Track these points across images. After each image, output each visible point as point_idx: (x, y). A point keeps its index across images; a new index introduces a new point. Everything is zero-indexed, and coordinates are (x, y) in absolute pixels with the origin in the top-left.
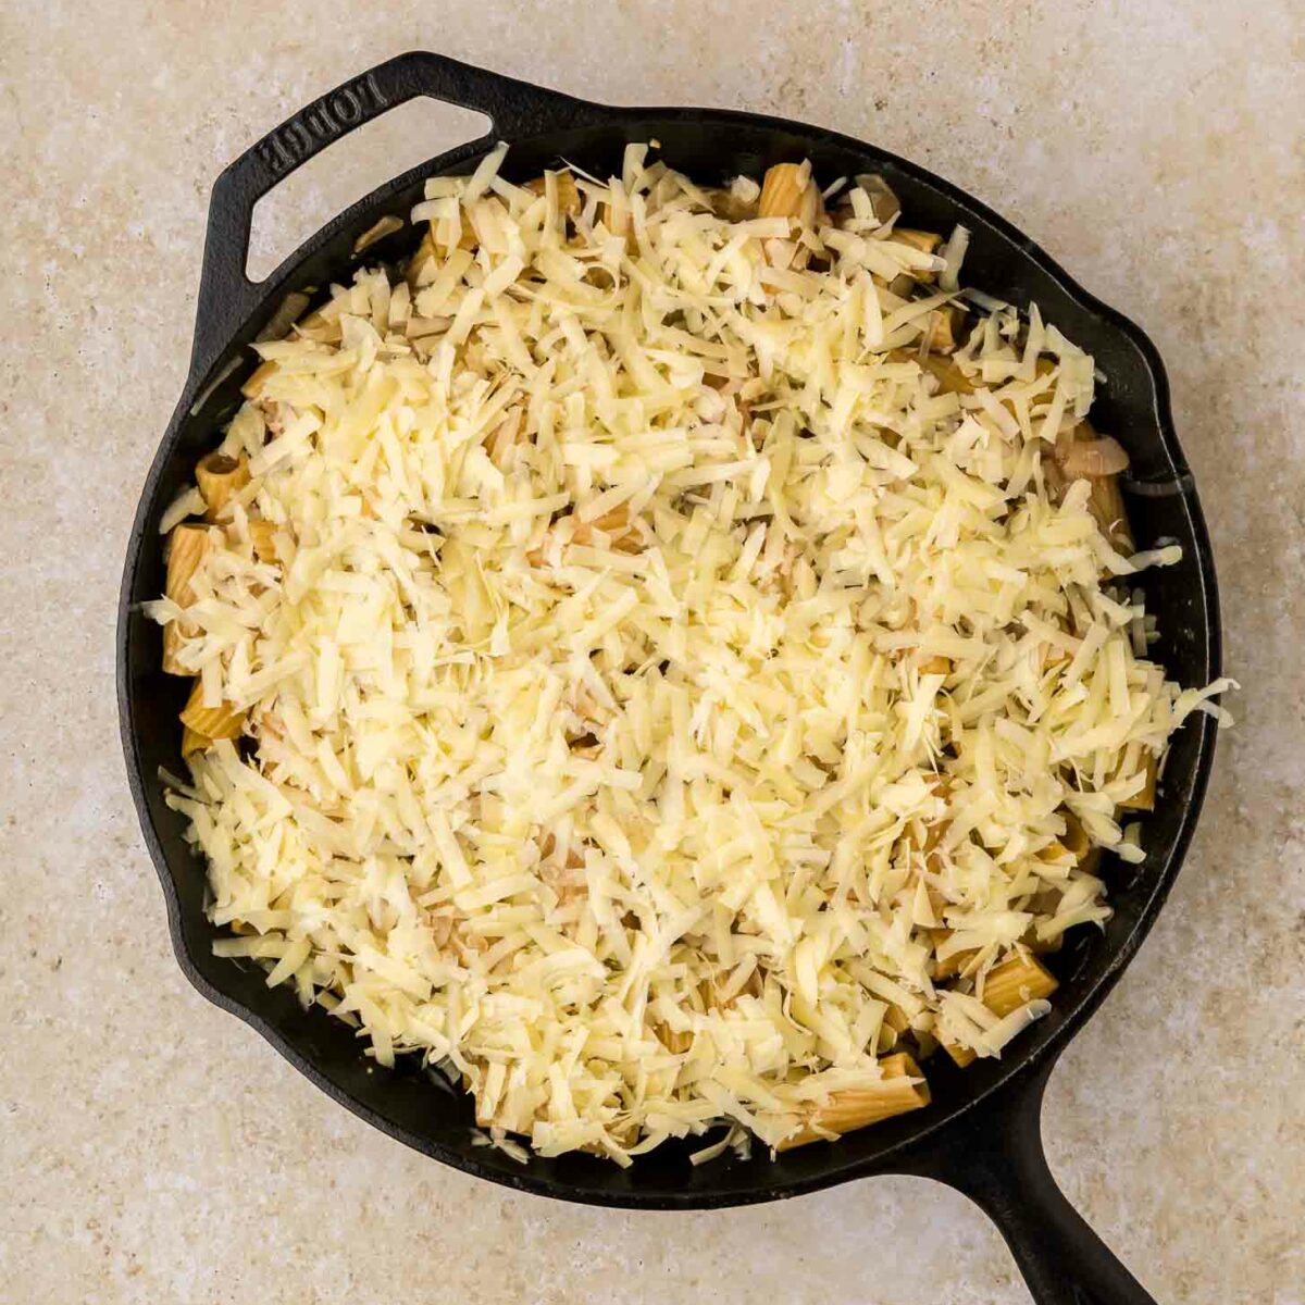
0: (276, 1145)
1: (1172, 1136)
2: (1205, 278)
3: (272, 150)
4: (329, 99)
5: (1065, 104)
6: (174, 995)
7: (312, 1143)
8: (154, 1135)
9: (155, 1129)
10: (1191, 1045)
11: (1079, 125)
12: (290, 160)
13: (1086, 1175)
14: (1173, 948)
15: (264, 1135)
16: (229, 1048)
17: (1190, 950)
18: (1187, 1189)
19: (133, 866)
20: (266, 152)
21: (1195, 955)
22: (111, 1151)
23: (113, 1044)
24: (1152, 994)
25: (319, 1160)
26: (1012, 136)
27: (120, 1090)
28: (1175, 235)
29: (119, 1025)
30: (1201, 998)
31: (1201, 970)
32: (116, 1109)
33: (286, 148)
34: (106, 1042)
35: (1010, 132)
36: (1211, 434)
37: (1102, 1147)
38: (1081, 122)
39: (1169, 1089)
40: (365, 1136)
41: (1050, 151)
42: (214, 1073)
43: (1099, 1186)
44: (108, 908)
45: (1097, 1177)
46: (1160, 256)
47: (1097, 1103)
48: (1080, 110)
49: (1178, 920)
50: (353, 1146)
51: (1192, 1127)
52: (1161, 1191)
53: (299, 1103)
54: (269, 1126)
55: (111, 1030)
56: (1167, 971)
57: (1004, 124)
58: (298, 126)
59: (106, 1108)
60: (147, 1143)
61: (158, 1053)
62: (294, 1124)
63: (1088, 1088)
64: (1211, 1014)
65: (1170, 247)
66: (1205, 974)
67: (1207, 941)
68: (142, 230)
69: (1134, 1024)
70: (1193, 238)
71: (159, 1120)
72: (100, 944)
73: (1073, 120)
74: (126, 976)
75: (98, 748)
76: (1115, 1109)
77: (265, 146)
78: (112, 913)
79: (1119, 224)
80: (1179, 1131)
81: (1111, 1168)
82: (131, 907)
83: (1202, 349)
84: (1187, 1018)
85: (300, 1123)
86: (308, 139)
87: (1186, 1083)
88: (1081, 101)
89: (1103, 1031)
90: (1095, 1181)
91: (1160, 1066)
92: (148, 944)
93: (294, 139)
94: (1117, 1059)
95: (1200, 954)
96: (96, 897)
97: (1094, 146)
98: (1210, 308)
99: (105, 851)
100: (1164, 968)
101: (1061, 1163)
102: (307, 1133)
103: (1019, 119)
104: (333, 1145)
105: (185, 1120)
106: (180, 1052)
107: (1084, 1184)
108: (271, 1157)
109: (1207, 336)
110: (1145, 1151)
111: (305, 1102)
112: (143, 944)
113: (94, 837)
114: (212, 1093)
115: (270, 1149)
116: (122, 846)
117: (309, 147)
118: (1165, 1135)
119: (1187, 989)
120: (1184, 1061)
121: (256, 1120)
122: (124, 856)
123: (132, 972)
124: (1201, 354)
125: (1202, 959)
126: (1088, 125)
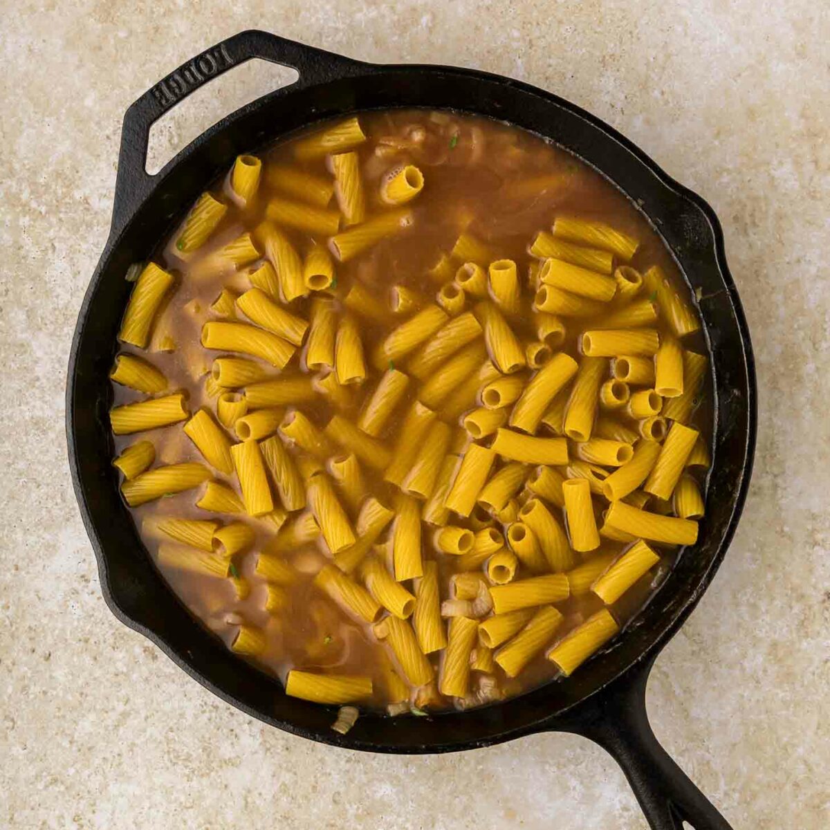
0: (189, 764)
1: (750, 734)
2: (748, 197)
3: (161, 92)
4: (197, 60)
5: (656, 92)
6: (122, 673)
7: (212, 762)
8: (113, 761)
9: (114, 757)
10: (760, 677)
11: (666, 105)
12: (172, 98)
13: (698, 762)
14: (747, 617)
15: (183, 758)
16: (158, 704)
17: (757, 618)
18: (761, 768)
19: (92, 593)
20: (157, 94)
21: (760, 621)
22: (87, 772)
23: (85, 705)
24: (734, 647)
25: (217, 772)
26: (623, 113)
27: (91, 733)
28: (728, 171)
29: (89, 693)
30: (764, 649)
31: (764, 630)
32: (89, 745)
33: (170, 91)
34: (81, 703)
35: (622, 111)
36: (756, 295)
37: (707, 743)
38: (667, 103)
39: (747, 707)
41: (647, 122)
42: (149, 720)
43: (707, 768)
44: (78, 620)
45: (705, 762)
46: (719, 184)
47: (703, 716)
48: (666, 96)
49: (748, 600)
50: (238, 763)
51: (762, 729)
52: (745, 770)
53: (203, 737)
54: (185, 752)
55: (84, 696)
56: (742, 633)
57: (619, 105)
58: (177, 77)
59: (82, 744)
60: (110, 765)
61: (113, 709)
62: (201, 750)
63: (696, 706)
64: (771, 657)
65: (726, 178)
66: (767, 632)
67: (767, 612)
68: (82, 195)
69: (723, 666)
70: (740, 173)
71: (116, 751)
72: (74, 643)
73: (661, 103)
74: (92, 662)
75: (68, 520)
76: (714, 720)
77: (157, 90)
78: (81, 623)
79: (693, 165)
80: (755, 732)
81: (713, 756)
82: (92, 619)
83: (748, 241)
84: (757, 660)
85: (204, 749)
86: (184, 84)
87: (758, 701)
88: (666, 90)
89: (704, 672)
90: (703, 765)
91: (740, 691)
92: (105, 642)
93: (175, 85)
94: (714, 688)
95: (763, 620)
96: (71, 613)
97: (675, 117)
98: (752, 215)
99: (75, 585)
100: (741, 629)
101: (681, 754)
102: (208, 756)
103: (628, 103)
104: (225, 762)
105: (132, 750)
106: (128, 708)
107: (697, 767)
108: (187, 771)
109: (751, 233)
110: (734, 745)
111: (207, 736)
112: (102, 641)
113: (68, 575)
114: (148, 733)
115: (186, 767)
116: (86, 580)
117: (184, 90)
118: (746, 734)
119: (756, 642)
120: (756, 687)
121: (177, 748)
122: (87, 586)
123: (95, 659)
124: (748, 245)
125: (764, 623)
126: (671, 105)
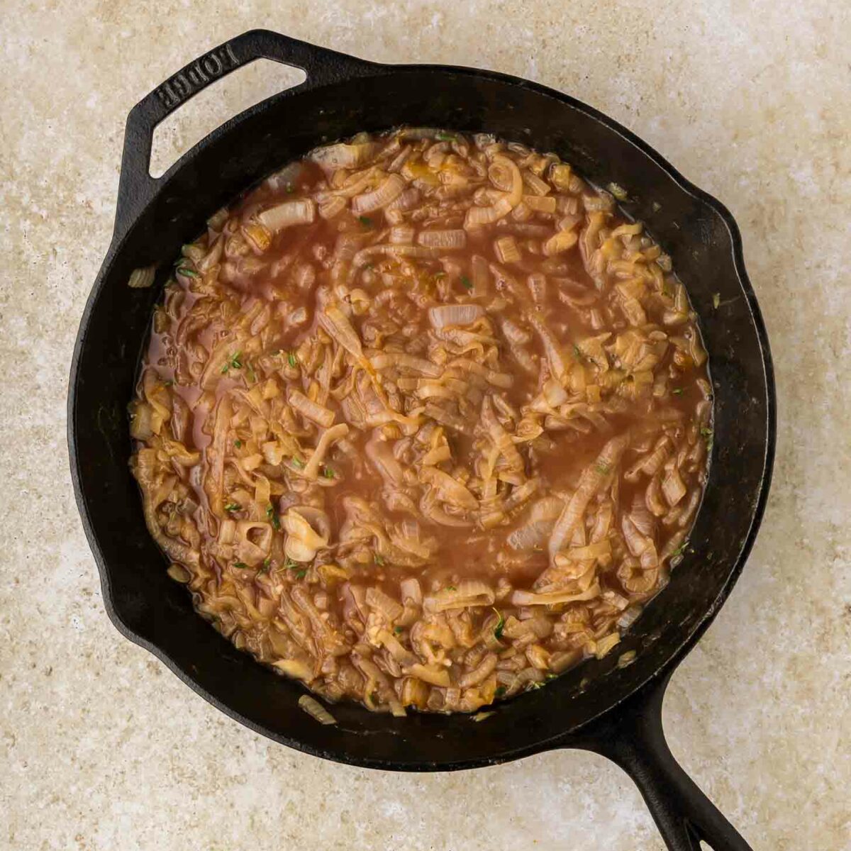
0: (194, 782)
1: (769, 751)
2: (767, 201)
3: (165, 92)
4: (202, 60)
5: (672, 93)
6: (126, 688)
7: (217, 780)
8: (116, 779)
9: (117, 774)
10: (779, 693)
11: (682, 106)
12: (176, 99)
13: (715, 780)
14: (765, 632)
15: (187, 775)
16: (162, 720)
17: (776, 632)
18: (780, 786)
19: (95, 607)
20: (161, 94)
21: (779, 635)
22: (89, 790)
23: (87, 721)
24: (752, 662)
25: (223, 790)
26: (639, 114)
27: (93, 751)
28: (746, 174)
29: (91, 709)
30: (783, 664)
31: (783, 645)
32: (91, 763)
33: (174, 92)
34: (83, 720)
35: (638, 112)
36: (775, 301)
37: (724, 760)
38: (683, 104)
39: (766, 721)
40: (252, 774)
41: (664, 123)
42: (153, 737)
43: (724, 786)
44: (80, 634)
45: (722, 780)
46: (737, 188)
47: (720, 733)
48: (682, 97)
49: (767, 614)
50: (244, 781)
51: (782, 746)
52: (763, 788)
53: (208, 754)
54: (189, 770)
55: (86, 712)
56: (761, 647)
57: (634, 107)
59: (85, 762)
60: (112, 783)
61: (116, 725)
62: (206, 768)
63: (713, 723)
64: (790, 672)
65: (744, 182)
66: (786, 647)
67: (787, 625)
68: (84, 198)
69: (742, 681)
70: (758, 176)
71: (119, 768)
72: (76, 657)
73: (678, 103)
74: (94, 678)
75: (70, 532)
76: (732, 737)
77: (161, 91)
78: (83, 637)
79: (710, 168)
80: (774, 749)
81: (731, 774)
82: (95, 633)
83: (767, 246)
84: (776, 675)
85: (210, 767)
86: (188, 85)
87: (777, 717)
88: (682, 90)
89: (721, 687)
90: (721, 783)
91: (759, 707)
92: (107, 657)
93: (179, 86)
94: (732, 703)
95: (782, 634)
96: (73, 627)
97: (692, 119)
98: (771, 219)
99: (77, 598)
100: (759, 644)
101: (698, 772)
102: (214, 773)
103: (644, 104)
104: (231, 780)
105: (135, 768)
106: (131, 724)
107: (714, 785)
108: (192, 789)
109: (769, 237)
110: (753, 762)
111: (213, 753)
112: (104, 656)
113: (70, 588)
114: (152, 750)
115: (191, 785)
116: (88, 594)
117: (189, 91)
118: (766, 752)
119: (775, 657)
120: (775, 703)
121: (181, 765)
122: (89, 600)
123: (98, 674)
124: (767, 250)
125: (783, 637)
126: (687, 106)
